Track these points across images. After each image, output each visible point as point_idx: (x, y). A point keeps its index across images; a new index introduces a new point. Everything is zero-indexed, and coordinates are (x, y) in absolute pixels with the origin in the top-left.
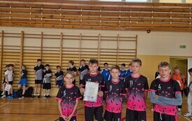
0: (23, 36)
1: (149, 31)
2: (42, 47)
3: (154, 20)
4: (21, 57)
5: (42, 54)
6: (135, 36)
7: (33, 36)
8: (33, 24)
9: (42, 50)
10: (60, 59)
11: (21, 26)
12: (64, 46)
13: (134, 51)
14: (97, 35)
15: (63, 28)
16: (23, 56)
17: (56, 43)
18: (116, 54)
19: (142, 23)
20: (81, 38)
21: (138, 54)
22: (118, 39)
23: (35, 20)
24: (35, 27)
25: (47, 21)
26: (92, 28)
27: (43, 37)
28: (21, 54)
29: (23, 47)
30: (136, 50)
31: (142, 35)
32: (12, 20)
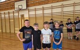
4: (43, 19)
9: (52, 15)
28: (43, 17)
29: (43, 14)
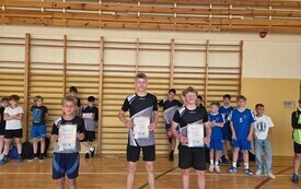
0: (29, 43)
1: (263, 34)
2: (65, 64)
3: (274, 14)
4: (25, 83)
5: (66, 76)
6: (238, 43)
7: (49, 44)
8: (48, 20)
9: (65, 70)
10: (100, 85)
11: (24, 23)
12: (106, 63)
13: (237, 71)
14: (168, 42)
15: (104, 27)
16: (29, 81)
17: (92, 57)
18: (202, 76)
19: (251, 18)
20: (139, 47)
21: (243, 76)
22: (207, 49)
23: (52, 13)
24: (52, 25)
25: (74, 14)
26: (159, 29)
27: (66, 44)
28: (25, 77)
29: (29, 63)
30: (240, 68)
31: (251, 42)
32: (7, 11)
